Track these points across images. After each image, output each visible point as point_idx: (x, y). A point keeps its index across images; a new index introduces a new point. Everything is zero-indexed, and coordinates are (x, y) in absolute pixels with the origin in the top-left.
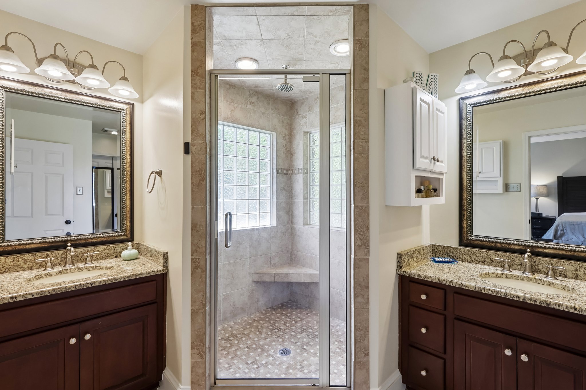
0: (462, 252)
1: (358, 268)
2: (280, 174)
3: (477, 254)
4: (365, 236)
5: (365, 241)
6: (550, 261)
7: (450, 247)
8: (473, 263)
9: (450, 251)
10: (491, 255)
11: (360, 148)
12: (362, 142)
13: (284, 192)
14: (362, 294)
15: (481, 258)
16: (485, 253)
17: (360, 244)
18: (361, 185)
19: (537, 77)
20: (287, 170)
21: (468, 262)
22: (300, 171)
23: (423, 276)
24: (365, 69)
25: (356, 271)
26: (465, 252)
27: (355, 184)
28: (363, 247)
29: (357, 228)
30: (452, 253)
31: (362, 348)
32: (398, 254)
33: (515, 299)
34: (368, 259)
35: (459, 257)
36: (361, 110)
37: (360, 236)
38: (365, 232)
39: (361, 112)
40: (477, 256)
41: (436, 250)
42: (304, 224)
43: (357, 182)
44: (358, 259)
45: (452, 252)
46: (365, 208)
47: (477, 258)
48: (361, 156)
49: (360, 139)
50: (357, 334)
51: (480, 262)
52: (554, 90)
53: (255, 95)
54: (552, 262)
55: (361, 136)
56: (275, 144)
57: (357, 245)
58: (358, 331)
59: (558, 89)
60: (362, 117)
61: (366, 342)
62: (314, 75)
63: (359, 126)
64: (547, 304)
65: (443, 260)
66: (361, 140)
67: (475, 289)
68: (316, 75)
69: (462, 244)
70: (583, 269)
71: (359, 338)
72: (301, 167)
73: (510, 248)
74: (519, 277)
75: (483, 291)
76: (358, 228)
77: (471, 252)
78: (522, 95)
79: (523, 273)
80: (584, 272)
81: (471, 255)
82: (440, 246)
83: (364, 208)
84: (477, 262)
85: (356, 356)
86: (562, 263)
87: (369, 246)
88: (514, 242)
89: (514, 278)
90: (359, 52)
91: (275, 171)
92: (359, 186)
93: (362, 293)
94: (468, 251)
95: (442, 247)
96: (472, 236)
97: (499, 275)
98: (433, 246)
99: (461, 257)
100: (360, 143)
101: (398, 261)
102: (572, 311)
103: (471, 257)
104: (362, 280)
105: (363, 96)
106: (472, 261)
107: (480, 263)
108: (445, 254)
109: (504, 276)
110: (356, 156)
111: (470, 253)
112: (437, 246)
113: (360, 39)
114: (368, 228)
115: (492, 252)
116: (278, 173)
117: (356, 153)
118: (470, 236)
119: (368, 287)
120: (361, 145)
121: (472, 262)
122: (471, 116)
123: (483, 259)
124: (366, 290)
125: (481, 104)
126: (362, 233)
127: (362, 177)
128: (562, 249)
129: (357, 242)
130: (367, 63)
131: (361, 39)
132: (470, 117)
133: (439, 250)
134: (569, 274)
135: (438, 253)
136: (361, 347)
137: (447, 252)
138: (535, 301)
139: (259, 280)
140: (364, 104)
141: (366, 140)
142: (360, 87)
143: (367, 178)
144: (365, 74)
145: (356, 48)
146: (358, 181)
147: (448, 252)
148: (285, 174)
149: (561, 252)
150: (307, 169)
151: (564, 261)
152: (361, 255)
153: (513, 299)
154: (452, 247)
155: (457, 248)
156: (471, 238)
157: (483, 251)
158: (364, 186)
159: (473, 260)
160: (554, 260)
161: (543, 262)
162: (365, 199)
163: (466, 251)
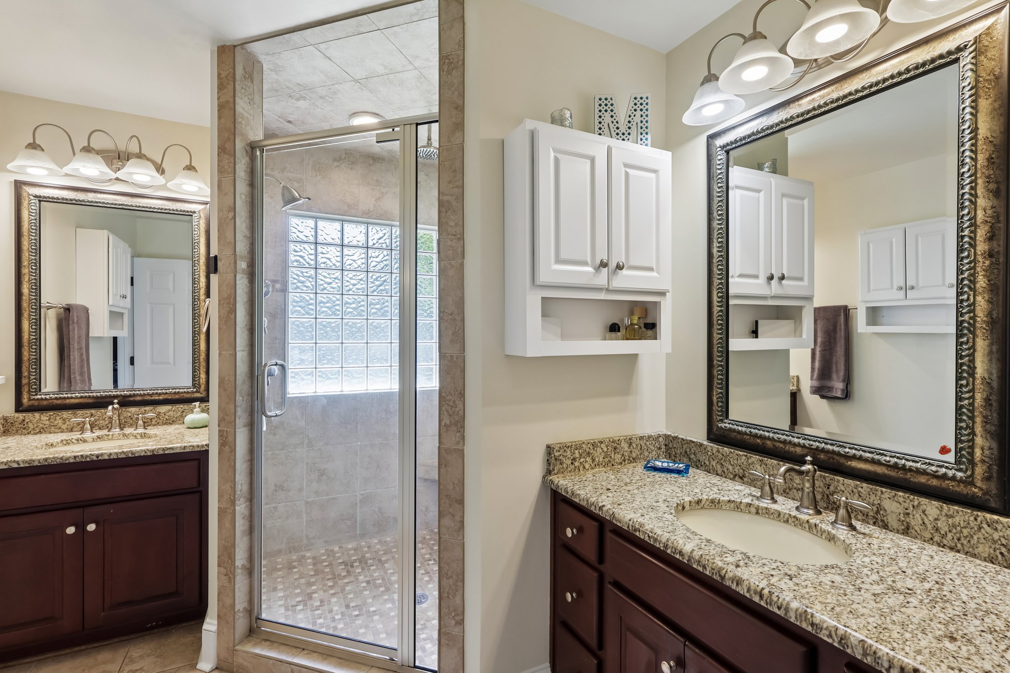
0: (709, 453)
1: (446, 466)
3: (731, 460)
4: (457, 409)
5: (457, 418)
6: (856, 487)
7: (691, 441)
8: (726, 477)
9: (690, 450)
10: (753, 463)
11: (449, 250)
12: (451, 241)
14: (450, 513)
15: (738, 467)
16: (744, 457)
17: (448, 423)
18: (451, 317)
21: (717, 474)
24: (456, 108)
25: (441, 470)
26: (713, 454)
27: (441, 315)
28: (454, 428)
29: (444, 395)
30: (695, 454)
31: (452, 609)
32: (548, 447)
33: (678, 556)
34: (463, 451)
35: (705, 463)
36: (450, 182)
37: (449, 408)
38: (457, 402)
39: (451, 185)
40: (732, 463)
41: (670, 446)
43: (444, 312)
44: (445, 450)
45: (693, 452)
46: (457, 358)
47: (731, 468)
48: (450, 264)
49: (448, 235)
50: (443, 583)
51: (736, 475)
52: (866, 92)
53: (422, 169)
54: (860, 489)
55: (449, 229)
57: (443, 424)
58: (445, 579)
59: (873, 89)
60: (452, 195)
61: (458, 601)
62: (393, 130)
63: (446, 212)
64: (720, 575)
65: (668, 465)
66: (450, 236)
67: (628, 527)
68: (396, 129)
69: (712, 437)
70: (920, 512)
71: (447, 590)
73: (788, 452)
74: (782, 516)
75: (637, 534)
76: (446, 393)
77: (723, 455)
78: (808, 114)
79: (797, 508)
80: (923, 519)
81: (723, 461)
82: (677, 437)
83: (455, 359)
84: (732, 477)
85: (442, 622)
86: (879, 493)
87: (463, 427)
88: (793, 439)
89: (772, 517)
90: (448, 78)
92: (446, 319)
93: (451, 510)
94: (718, 451)
95: (680, 441)
96: (725, 421)
97: (742, 507)
98: (667, 437)
99: (707, 463)
100: (449, 243)
101: (548, 460)
102: (756, 599)
103: (722, 465)
104: (451, 487)
105: (453, 157)
106: (724, 472)
107: (737, 478)
108: (683, 454)
109: (753, 510)
110: (442, 265)
111: (721, 456)
112: (673, 438)
113: (449, 55)
114: (462, 395)
115: (755, 458)
117: (443, 261)
118: (722, 421)
119: (461, 502)
120: (450, 246)
121: (723, 475)
122: (724, 171)
123: (741, 471)
124: (458, 506)
125: (739, 144)
126: (451, 403)
127: (451, 302)
128: (879, 463)
129: (443, 420)
130: (462, 95)
131: (451, 54)
132: (722, 173)
133: (674, 446)
134: (892, 521)
135: (674, 453)
136: (449, 607)
137: (686, 452)
138: (704, 567)
140: (455, 171)
141: (459, 236)
142: (449, 141)
143: (460, 303)
144: (458, 116)
145: (443, 71)
146: (446, 310)
147: (688, 450)
149: (879, 470)
151: (884, 490)
152: (451, 441)
153: (675, 556)
154: (693, 442)
155: (701, 445)
156: (723, 425)
157: (741, 453)
158: (455, 320)
159: (726, 471)
160: (865, 485)
161: (843, 489)
162: (456, 343)
163: (714, 452)
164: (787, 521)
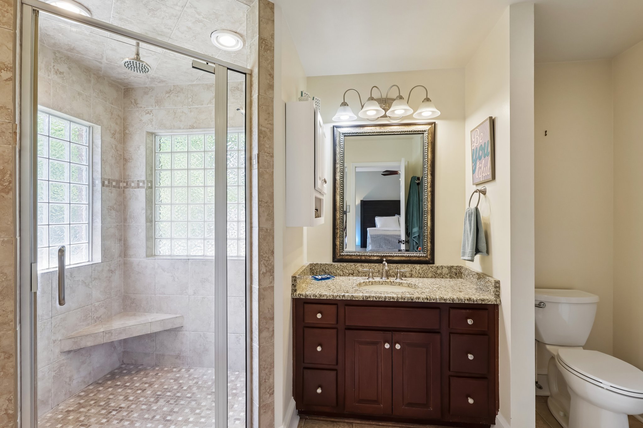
0: (336, 267)
1: (263, 299)
2: (107, 186)
3: (348, 268)
4: (270, 262)
5: (270, 267)
6: (397, 266)
7: (326, 264)
8: (345, 276)
9: (326, 268)
10: (358, 267)
11: (265, 162)
12: (267, 156)
13: (114, 213)
14: (267, 328)
15: (351, 270)
16: (353, 265)
17: (265, 271)
18: (266, 204)
19: (388, 121)
20: (118, 182)
21: (340, 276)
22: (141, 184)
23: (318, 296)
24: (270, 75)
25: (261, 302)
26: (338, 267)
27: (260, 203)
28: (268, 274)
29: (262, 254)
30: (328, 270)
32: (293, 277)
33: (392, 300)
34: (273, 287)
35: (334, 272)
36: (266, 120)
37: (265, 262)
38: (270, 257)
39: (266, 122)
40: (348, 269)
41: (313, 268)
42: (147, 256)
43: (262, 201)
44: (263, 289)
45: (327, 269)
46: (270, 230)
47: (347, 271)
48: (266, 171)
49: (265, 153)
50: (262, 375)
51: (350, 274)
52: (399, 133)
54: (398, 267)
55: (266, 149)
56: (98, 142)
57: (261, 273)
58: (263, 371)
59: (402, 133)
60: (267, 128)
61: (271, 380)
62: (207, 63)
63: (264, 138)
64: (411, 299)
65: (322, 277)
66: (266, 154)
67: (363, 298)
69: (336, 260)
70: (415, 269)
71: (264, 378)
72: (143, 178)
73: (371, 259)
74: (380, 282)
75: (369, 299)
76: (263, 253)
77: (343, 267)
78: (380, 133)
79: (381, 278)
80: (416, 271)
81: (343, 269)
82: (317, 264)
83: (269, 231)
84: (348, 275)
85: (261, 400)
86: (404, 266)
87: (273, 272)
88: (374, 254)
89: (377, 284)
90: (264, 53)
91: (98, 183)
92: (263, 205)
93: (267, 326)
94: (341, 265)
95: (319, 265)
96: (344, 252)
97: (367, 283)
98: (311, 265)
99: (335, 272)
100: (265, 158)
101: (293, 284)
102: (426, 301)
103: (343, 271)
104: (267, 311)
105: (268, 104)
106: (344, 274)
107: (350, 275)
108: (321, 271)
109: (371, 283)
110: (260, 171)
111: (342, 267)
112: (315, 264)
113: (265, 39)
114: (273, 252)
115: (359, 264)
116: (103, 184)
117: (261, 168)
118: (342, 252)
119: (273, 319)
120: (266, 160)
121: (344, 275)
122: (343, 144)
123: (352, 271)
124: (271, 321)
125: (350, 135)
126: (267, 259)
127: (267, 195)
128: (404, 256)
129: (261, 270)
130: (273, 68)
131: (267, 40)
132: (343, 145)
133: (316, 268)
134: (408, 275)
135: (316, 272)
136: (266, 387)
137: (323, 270)
138: (405, 299)
139: (75, 347)
140: (269, 114)
141: (271, 155)
142: (265, 93)
143: (271, 196)
144: (271, 80)
145: (262, 47)
146: (263, 200)
147: (324, 269)
148: (114, 187)
149: (404, 258)
150: (151, 182)
151: (405, 265)
152: (266, 284)
153: (390, 300)
154: (327, 264)
155: (332, 265)
156: (343, 254)
157: (352, 264)
158: (269, 206)
159: (345, 273)
160: (399, 265)
161: (392, 268)
162: (270, 221)
163: (339, 266)
164: (382, 284)
